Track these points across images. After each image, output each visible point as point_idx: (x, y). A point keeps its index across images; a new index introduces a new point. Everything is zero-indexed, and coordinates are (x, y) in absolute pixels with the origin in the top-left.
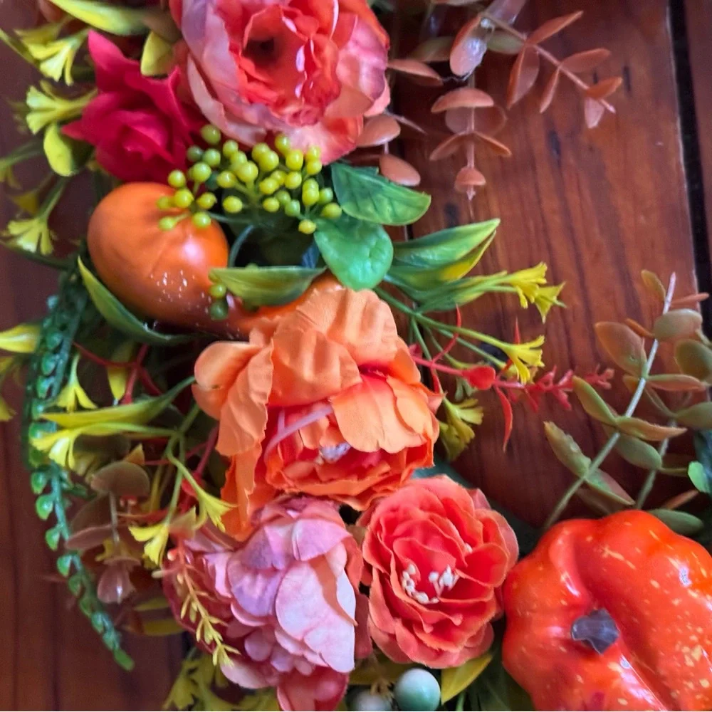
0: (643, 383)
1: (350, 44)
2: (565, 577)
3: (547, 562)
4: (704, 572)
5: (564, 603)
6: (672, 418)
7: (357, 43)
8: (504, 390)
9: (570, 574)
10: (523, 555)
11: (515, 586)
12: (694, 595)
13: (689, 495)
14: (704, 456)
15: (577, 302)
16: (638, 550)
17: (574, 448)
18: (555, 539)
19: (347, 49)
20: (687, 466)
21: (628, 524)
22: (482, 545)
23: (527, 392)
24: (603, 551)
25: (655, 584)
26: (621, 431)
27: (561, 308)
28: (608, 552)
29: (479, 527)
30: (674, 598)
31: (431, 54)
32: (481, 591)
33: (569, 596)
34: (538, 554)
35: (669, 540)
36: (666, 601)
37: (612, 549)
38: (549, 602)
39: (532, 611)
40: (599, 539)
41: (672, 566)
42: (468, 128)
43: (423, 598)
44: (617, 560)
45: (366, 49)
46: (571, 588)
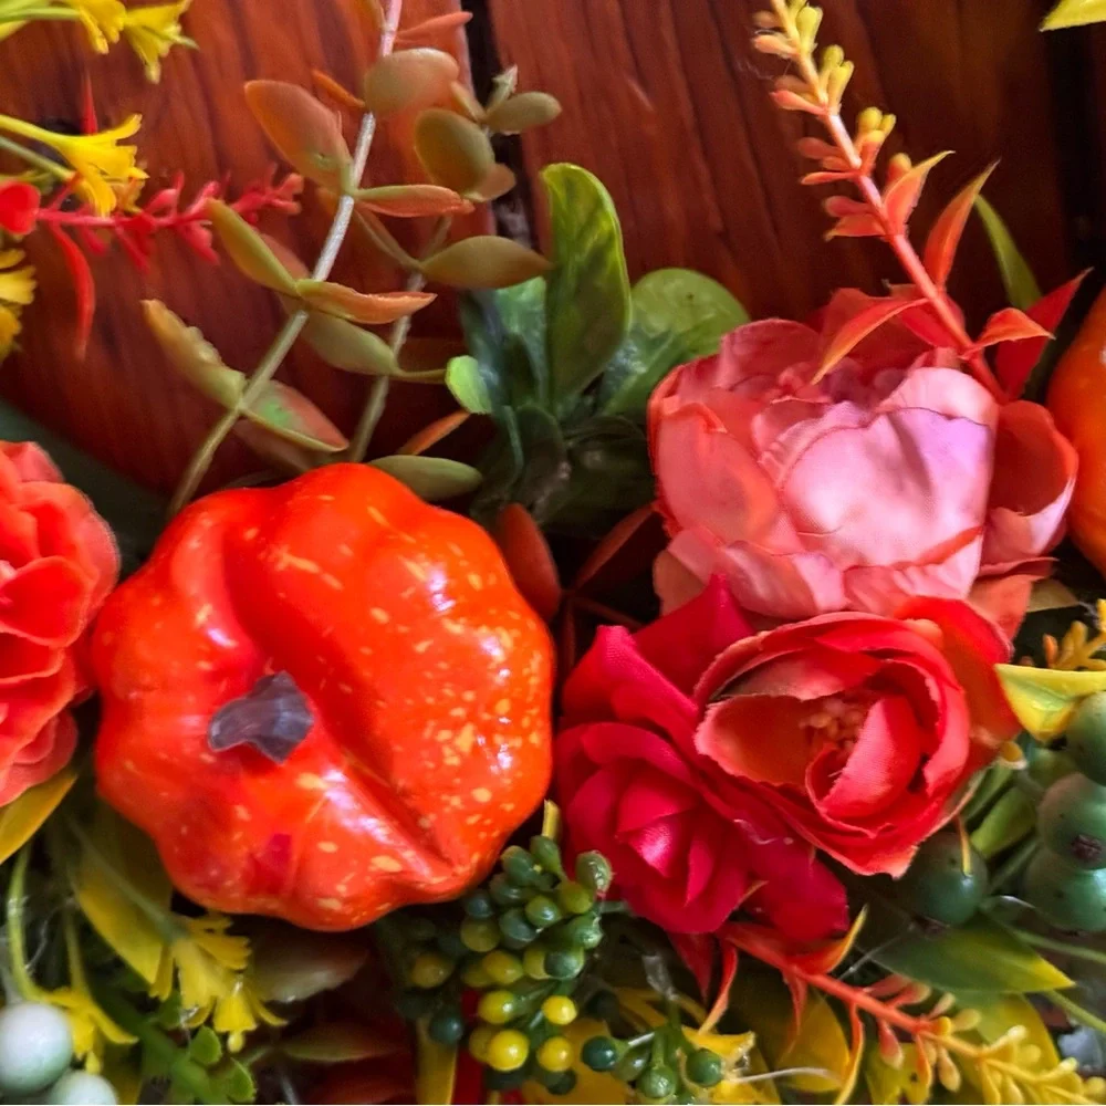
0: (347, 205)
2: (203, 615)
3: (164, 583)
4: (475, 580)
5: (205, 666)
6: (417, 271)
8: (70, 229)
9: (217, 607)
10: (125, 575)
11: (107, 638)
12: (456, 628)
13: (454, 422)
14: (479, 342)
15: (224, 34)
16: (346, 550)
17: (206, 353)
18: (177, 540)
20: (443, 363)
21: (327, 498)
22: (37, 562)
23: (120, 230)
24: (277, 560)
25: (380, 615)
26: (308, 308)
27: (192, 53)
28: (286, 559)
29: (27, 525)
30: (419, 638)
32: (42, 657)
33: (214, 651)
34: (150, 570)
35: (407, 522)
36: (399, 648)
37: (295, 552)
38: (175, 668)
39: (139, 687)
40: (270, 535)
41: (409, 580)
44: (305, 574)
46: (219, 637)
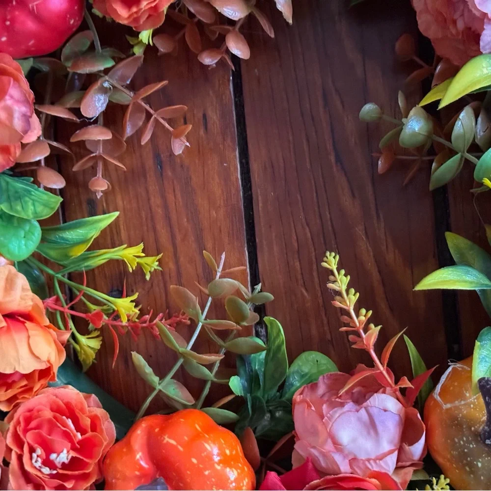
0: (200, 324)
1: (7, 97)
2: (138, 456)
3: (129, 445)
4: (228, 452)
5: (137, 473)
6: (223, 347)
7: (12, 97)
8: (115, 327)
9: (143, 453)
10: (117, 440)
11: (108, 461)
12: (219, 468)
13: (230, 398)
14: (242, 372)
15: (172, 266)
16: (186, 438)
17: (148, 370)
18: (136, 429)
19: (5, 100)
20: (229, 379)
21: (182, 420)
22: (89, 434)
23: (129, 328)
24: (164, 438)
25: (194, 461)
26: (184, 357)
27: (161, 271)
28: (167, 439)
29: (87, 422)
30: (206, 469)
31: (70, 103)
32: (84, 465)
33: (141, 467)
34: (125, 440)
35: (207, 430)
36: (200, 472)
37: (169, 437)
38: (128, 473)
39: (115, 478)
40: (163, 430)
41: (206, 449)
42: (98, 152)
43: (46, 470)
44: (172, 445)
45: (18, 101)
46: (143, 463)
